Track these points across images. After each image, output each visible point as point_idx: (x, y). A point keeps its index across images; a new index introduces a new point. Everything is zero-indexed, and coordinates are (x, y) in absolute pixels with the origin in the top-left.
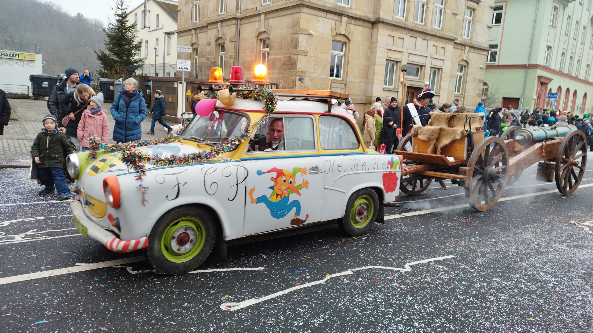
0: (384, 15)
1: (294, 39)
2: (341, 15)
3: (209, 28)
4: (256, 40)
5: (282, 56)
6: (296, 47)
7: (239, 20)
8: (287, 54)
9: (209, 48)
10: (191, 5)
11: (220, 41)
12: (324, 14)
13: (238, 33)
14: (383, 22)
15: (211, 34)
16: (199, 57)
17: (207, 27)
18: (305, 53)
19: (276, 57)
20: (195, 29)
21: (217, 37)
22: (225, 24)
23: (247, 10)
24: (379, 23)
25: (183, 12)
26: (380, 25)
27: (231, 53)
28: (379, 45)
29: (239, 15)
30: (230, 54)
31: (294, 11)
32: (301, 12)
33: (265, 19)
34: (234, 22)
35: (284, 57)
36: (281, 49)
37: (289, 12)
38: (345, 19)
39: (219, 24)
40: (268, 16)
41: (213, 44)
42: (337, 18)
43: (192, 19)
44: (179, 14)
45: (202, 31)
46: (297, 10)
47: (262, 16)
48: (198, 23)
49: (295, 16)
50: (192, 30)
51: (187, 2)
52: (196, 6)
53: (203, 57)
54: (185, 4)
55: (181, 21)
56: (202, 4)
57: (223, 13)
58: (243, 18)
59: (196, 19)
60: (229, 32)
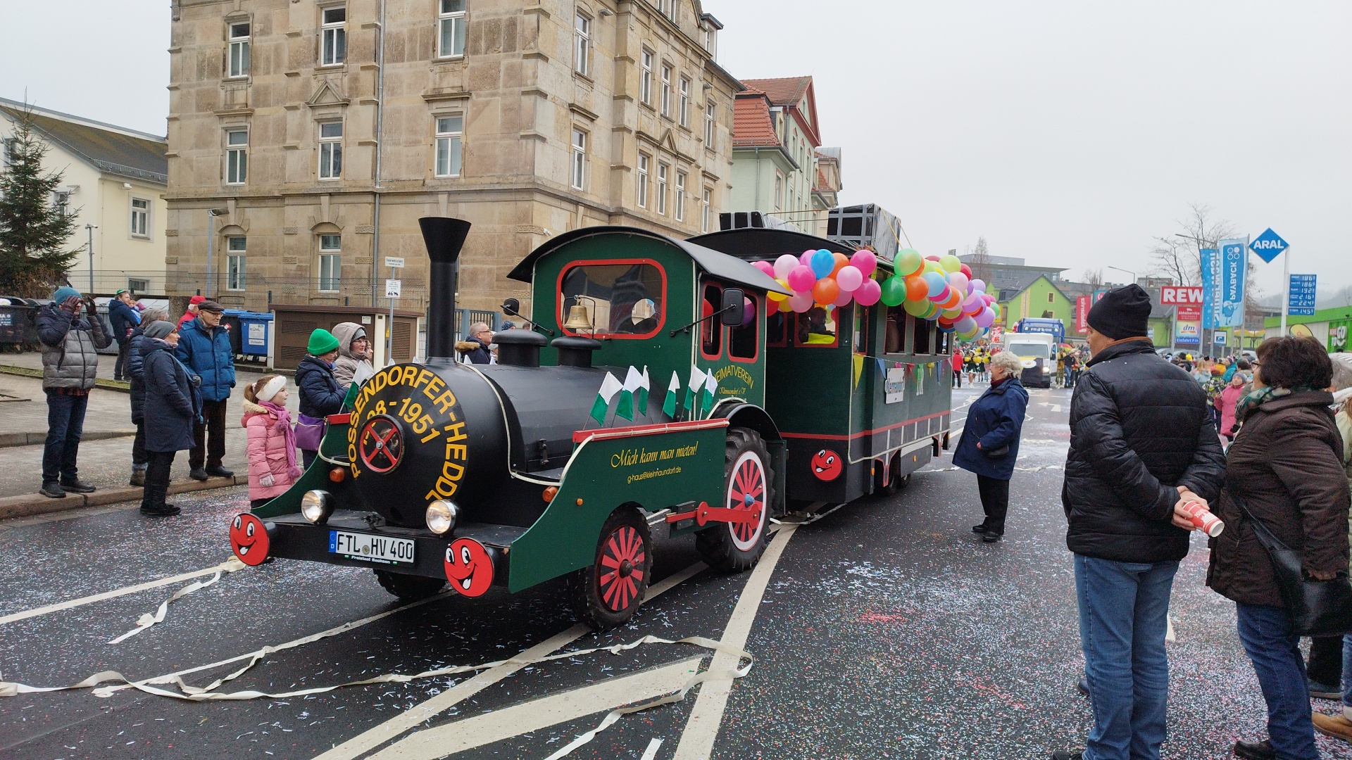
0: (627, 204)
1: (521, 240)
2: (577, 203)
3: (288, 201)
5: (495, 267)
6: (526, 253)
7: (377, 196)
8: (506, 263)
9: (290, 241)
10: (217, 150)
11: (323, 230)
12: (557, 202)
13: (376, 219)
14: (626, 214)
15: (300, 216)
16: (250, 254)
17: (283, 197)
19: (478, 266)
20: (236, 199)
21: (318, 220)
22: (337, 199)
23: (398, 180)
24: (620, 215)
25: (189, 162)
26: (623, 217)
27: (362, 253)
29: (378, 187)
30: (357, 255)
31: (518, 197)
32: (533, 200)
33: (451, 200)
34: (370, 199)
35: (498, 269)
36: (491, 254)
37: (508, 197)
38: (581, 209)
39: (325, 199)
40: (453, 198)
41: (305, 234)
42: (571, 207)
43: (222, 178)
44: (172, 164)
45: (257, 205)
46: (526, 197)
47: (443, 198)
48: (247, 189)
49: (519, 204)
50: (225, 199)
51: (202, 142)
52: (233, 154)
53: (264, 254)
54: (197, 146)
55: (180, 177)
56: (256, 152)
57: (331, 178)
58: (388, 194)
59: (232, 179)
60: (353, 217)
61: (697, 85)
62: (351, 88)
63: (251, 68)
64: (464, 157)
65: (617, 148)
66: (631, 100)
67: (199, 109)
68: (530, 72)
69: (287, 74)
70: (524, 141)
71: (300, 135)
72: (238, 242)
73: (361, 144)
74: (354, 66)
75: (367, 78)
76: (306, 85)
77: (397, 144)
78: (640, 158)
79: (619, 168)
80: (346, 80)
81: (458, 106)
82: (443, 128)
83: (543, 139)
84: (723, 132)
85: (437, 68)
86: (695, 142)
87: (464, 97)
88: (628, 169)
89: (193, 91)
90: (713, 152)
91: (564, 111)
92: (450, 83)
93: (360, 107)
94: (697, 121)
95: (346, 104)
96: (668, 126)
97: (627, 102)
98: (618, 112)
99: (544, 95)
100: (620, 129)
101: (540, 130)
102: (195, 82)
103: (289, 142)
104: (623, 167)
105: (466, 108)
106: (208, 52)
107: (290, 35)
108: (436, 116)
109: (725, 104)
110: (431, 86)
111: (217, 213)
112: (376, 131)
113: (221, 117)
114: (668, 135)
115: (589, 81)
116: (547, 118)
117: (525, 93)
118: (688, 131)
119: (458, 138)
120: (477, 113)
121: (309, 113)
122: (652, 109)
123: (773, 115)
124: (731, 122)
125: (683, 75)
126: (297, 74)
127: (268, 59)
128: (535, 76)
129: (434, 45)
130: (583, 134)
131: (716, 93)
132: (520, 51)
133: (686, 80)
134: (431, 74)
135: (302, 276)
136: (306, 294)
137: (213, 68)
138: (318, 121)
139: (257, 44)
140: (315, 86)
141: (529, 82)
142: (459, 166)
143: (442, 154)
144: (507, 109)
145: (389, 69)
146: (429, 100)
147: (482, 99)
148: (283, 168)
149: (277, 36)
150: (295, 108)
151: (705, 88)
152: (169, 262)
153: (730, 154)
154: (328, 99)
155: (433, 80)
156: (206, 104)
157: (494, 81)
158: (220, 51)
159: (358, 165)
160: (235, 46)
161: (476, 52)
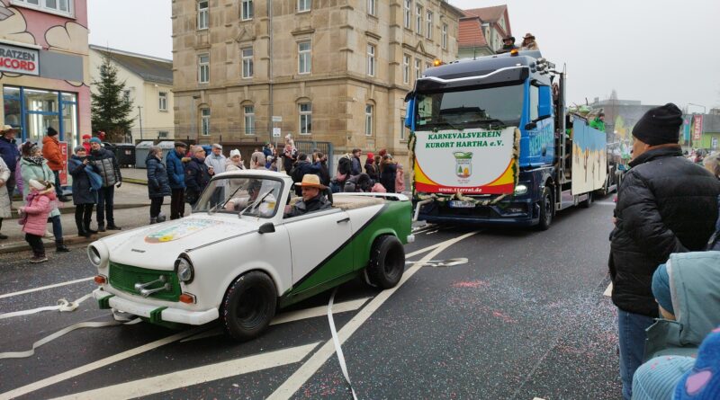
0: (398, 83)
1: (341, 105)
2: (370, 84)
3: (229, 90)
4: (294, 104)
5: (329, 119)
6: (344, 111)
7: (271, 85)
8: (334, 117)
9: (230, 110)
10: (195, 66)
11: (246, 104)
12: (360, 84)
13: (270, 97)
14: (397, 88)
15: (234, 97)
16: (212, 117)
17: (226, 88)
18: (351, 117)
19: (321, 119)
20: (205, 90)
21: (243, 99)
22: (252, 88)
23: (281, 77)
25: (182, 73)
26: (396, 91)
27: (264, 115)
28: (396, 106)
29: (271, 81)
30: (262, 116)
31: (339, 82)
32: (347, 83)
33: (306, 87)
34: (267, 87)
35: (331, 120)
36: (326, 112)
37: (334, 82)
38: (373, 87)
39: (246, 88)
40: (309, 85)
41: (237, 106)
42: (367, 86)
43: (197, 80)
44: (175, 74)
46: (343, 82)
47: (302, 85)
48: (210, 85)
49: (341, 86)
50: (200, 90)
51: (188, 63)
52: (202, 67)
53: (218, 117)
54: (186, 65)
55: (179, 81)
56: (213, 66)
57: (249, 77)
58: (276, 84)
59: (203, 80)
60: (260, 96)
61: (437, 16)
62: (256, 31)
63: (209, 24)
64: (312, 64)
65: (392, 53)
66: (399, 27)
67: (186, 46)
68: (344, 16)
69: (227, 26)
70: (342, 53)
71: (233, 57)
72: (206, 112)
73: (263, 59)
74: (258, 20)
75: (264, 25)
76: (235, 31)
77: (279, 58)
78: (405, 58)
79: (393, 64)
80: (254, 27)
81: (308, 37)
82: (302, 48)
83: (352, 51)
84: (452, 40)
85: (298, 18)
86: (435, 47)
87: (311, 31)
88: (398, 64)
89: (183, 37)
90: (447, 51)
91: (362, 36)
92: (304, 25)
93: (261, 40)
94: (437, 36)
95: (254, 39)
96: (420, 39)
97: (397, 28)
98: (392, 34)
99: (352, 28)
100: (393, 43)
101: (350, 47)
102: (183, 32)
103: (229, 60)
104: (395, 63)
105: (312, 37)
106: (190, 17)
107: (227, 6)
108: (298, 42)
109: (454, 25)
110: (295, 27)
111: (195, 98)
112: (269, 53)
113: (196, 50)
114: (420, 44)
115: (376, 18)
116: (353, 40)
117: (342, 28)
118: (432, 41)
119: (309, 53)
120: (318, 41)
121: (237, 45)
122: (411, 31)
123: (483, 28)
124: (456, 35)
125: (428, 11)
126: (230, 26)
127: (217, 19)
128: (347, 18)
129: (296, 5)
130: (374, 47)
131: (448, 19)
132: (339, 6)
133: (430, 13)
134: (295, 22)
135: (236, 127)
136: (238, 136)
137: (192, 25)
138: (241, 49)
139: (211, 12)
140: (239, 31)
141: (344, 22)
142: (310, 68)
143: (302, 61)
144: (333, 37)
145: (275, 20)
146: (295, 34)
147: (320, 32)
148: (226, 74)
149: (221, 7)
150: (230, 43)
151: (441, 17)
152: (175, 123)
153: (457, 52)
154: (246, 37)
155: (296, 23)
156: (189, 44)
157: (327, 22)
158: (195, 16)
159: (261, 70)
160: (202, 13)
161: (317, 8)
